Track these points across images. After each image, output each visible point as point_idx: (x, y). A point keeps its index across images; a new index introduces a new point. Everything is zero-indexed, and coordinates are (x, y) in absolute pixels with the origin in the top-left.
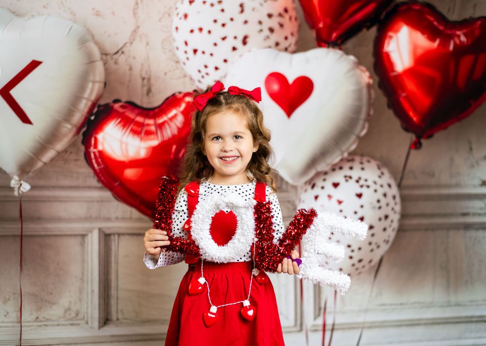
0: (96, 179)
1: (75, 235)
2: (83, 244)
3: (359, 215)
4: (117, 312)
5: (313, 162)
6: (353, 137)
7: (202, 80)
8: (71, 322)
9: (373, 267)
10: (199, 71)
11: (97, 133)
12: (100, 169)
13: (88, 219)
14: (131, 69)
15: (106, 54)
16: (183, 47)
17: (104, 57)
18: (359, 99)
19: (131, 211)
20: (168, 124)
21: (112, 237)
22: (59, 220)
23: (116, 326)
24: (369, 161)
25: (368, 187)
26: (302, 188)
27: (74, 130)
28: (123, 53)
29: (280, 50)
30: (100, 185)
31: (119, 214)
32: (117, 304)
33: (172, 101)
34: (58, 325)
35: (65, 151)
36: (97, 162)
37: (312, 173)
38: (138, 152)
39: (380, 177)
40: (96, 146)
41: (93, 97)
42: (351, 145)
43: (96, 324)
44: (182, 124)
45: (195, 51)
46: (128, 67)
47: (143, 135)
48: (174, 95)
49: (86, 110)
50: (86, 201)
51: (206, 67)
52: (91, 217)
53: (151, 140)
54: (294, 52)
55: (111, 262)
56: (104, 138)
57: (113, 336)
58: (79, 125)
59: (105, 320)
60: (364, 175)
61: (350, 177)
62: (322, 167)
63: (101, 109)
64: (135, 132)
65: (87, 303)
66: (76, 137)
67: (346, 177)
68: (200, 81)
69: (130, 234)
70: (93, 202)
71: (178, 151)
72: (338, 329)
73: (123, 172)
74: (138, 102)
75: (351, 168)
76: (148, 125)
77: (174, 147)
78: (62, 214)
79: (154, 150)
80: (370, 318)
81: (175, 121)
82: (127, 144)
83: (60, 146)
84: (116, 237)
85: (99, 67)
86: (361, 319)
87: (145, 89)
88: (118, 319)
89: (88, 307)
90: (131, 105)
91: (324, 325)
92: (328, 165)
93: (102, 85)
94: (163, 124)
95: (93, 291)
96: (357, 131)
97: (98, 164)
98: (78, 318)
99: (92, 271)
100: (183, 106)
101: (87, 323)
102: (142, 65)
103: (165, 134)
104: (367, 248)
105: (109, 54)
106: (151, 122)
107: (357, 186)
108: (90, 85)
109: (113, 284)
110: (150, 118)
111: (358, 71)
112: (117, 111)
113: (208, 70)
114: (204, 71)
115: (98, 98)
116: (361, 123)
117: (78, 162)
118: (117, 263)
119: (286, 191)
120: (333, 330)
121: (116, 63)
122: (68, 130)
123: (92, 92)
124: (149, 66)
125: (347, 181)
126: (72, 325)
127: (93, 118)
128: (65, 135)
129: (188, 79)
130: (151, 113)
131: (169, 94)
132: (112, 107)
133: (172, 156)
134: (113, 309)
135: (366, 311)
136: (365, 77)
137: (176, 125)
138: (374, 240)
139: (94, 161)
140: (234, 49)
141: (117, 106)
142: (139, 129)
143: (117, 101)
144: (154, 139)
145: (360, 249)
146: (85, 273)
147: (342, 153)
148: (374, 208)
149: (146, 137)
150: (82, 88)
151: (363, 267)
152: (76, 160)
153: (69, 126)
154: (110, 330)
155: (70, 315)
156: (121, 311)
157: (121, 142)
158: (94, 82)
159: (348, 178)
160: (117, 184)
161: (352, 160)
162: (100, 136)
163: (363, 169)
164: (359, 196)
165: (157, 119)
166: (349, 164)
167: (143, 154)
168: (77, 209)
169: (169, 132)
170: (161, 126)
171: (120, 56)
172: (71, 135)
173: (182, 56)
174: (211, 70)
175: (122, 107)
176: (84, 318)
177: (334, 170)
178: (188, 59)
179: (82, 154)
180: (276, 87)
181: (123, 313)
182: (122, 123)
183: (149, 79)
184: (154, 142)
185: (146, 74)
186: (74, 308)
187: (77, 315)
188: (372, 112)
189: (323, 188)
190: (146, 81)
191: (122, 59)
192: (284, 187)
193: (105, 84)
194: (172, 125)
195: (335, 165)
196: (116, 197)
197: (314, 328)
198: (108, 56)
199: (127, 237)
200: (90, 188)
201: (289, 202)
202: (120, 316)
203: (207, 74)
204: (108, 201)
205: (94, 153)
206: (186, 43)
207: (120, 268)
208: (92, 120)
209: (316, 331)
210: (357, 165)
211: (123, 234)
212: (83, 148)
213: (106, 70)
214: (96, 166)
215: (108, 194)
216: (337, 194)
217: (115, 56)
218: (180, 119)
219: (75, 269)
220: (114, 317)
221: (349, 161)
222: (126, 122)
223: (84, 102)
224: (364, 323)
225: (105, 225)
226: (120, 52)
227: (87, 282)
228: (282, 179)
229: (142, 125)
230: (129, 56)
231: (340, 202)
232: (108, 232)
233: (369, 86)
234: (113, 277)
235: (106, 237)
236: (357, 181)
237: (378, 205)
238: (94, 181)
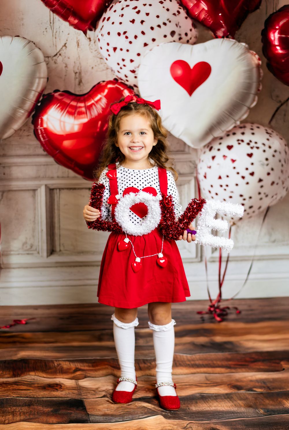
0: (42, 148)
1: (28, 190)
2: (34, 196)
3: (250, 171)
4: (60, 245)
5: (211, 130)
6: (245, 109)
7: (120, 70)
8: (27, 252)
9: (263, 212)
10: (118, 64)
11: (43, 116)
12: (45, 141)
13: (37, 178)
14: (66, 66)
15: (48, 57)
16: (105, 47)
17: (47, 59)
18: (250, 77)
19: (68, 171)
20: (95, 105)
21: (55, 191)
22: (18, 179)
23: (59, 255)
24: (258, 127)
25: (258, 148)
26: (201, 150)
27: (27, 114)
28: (60, 55)
29: (183, 43)
30: (45, 153)
31: (60, 174)
32: (60, 239)
33: (98, 88)
34: (19, 254)
35: (20, 129)
36: (43, 137)
37: (210, 139)
38: (73, 128)
39: (268, 140)
40: (42, 125)
41: (39, 89)
42: (243, 115)
43: (45, 254)
44: (105, 105)
45: (115, 49)
46: (64, 65)
47: (76, 115)
48: (99, 83)
49: (34, 99)
50: (36, 165)
51: (123, 60)
52: (39, 177)
53: (82, 118)
54: (194, 43)
55: (54, 209)
56: (48, 119)
57: (57, 263)
58: (29, 110)
59: (52, 251)
60: (254, 138)
61: (242, 141)
62: (218, 133)
63: (45, 97)
64: (71, 113)
65: (38, 239)
66: (28, 119)
67: (238, 140)
68: (119, 72)
69: (68, 189)
70: (40, 165)
71: (102, 125)
72: (232, 261)
73: (62, 143)
74: (72, 91)
75: (243, 134)
76: (80, 107)
77: (100, 123)
78: (20, 175)
79: (85, 125)
80: (259, 252)
81: (100, 103)
82: (64, 122)
83: (16, 126)
84: (58, 190)
85: (43, 67)
86: (252, 253)
87: (77, 80)
88: (60, 251)
89: (39, 242)
90: (67, 93)
91: (221, 258)
92: (223, 131)
93: (46, 80)
94: (91, 106)
95: (42, 230)
96: (248, 104)
97: (44, 138)
98: (32, 249)
99: (41, 215)
100: (106, 91)
101: (38, 253)
102: (75, 62)
103: (92, 113)
104: (256, 197)
105: (50, 57)
106: (82, 105)
107: (249, 147)
108: (37, 80)
109: (57, 225)
110: (81, 102)
111: (249, 55)
112: (57, 98)
113: (124, 63)
114: (122, 63)
115: (43, 91)
116: (252, 96)
117: (30, 137)
118: (59, 210)
119: (189, 153)
120: (227, 261)
121: (55, 63)
122: (22, 114)
123: (38, 85)
124: (80, 64)
125: (239, 144)
126: (28, 254)
127: (39, 104)
128: (20, 118)
129: (110, 70)
130: (82, 98)
131: (95, 83)
132: (54, 95)
133: (98, 130)
134: (57, 243)
135: (256, 247)
136: (255, 59)
137: (101, 106)
138: (262, 191)
139: (41, 136)
140: (146, 45)
141: (56, 95)
142: (73, 111)
143: (56, 91)
144: (84, 118)
145: (250, 198)
146: (36, 217)
147: (236, 121)
148: (263, 165)
149: (78, 116)
150: (31, 83)
151: (254, 212)
152: (28, 136)
153: (23, 111)
154: (54, 258)
155: (26, 247)
156: (63, 244)
157: (60, 121)
158: (40, 78)
159: (240, 142)
160: (57, 152)
161: (244, 127)
162: (45, 118)
163: (253, 134)
164: (250, 155)
165: (86, 103)
166: (242, 130)
167: (76, 129)
168: (30, 171)
169: (96, 111)
170: (89, 108)
171: (58, 57)
172: (24, 118)
173: (105, 54)
174: (127, 62)
175: (60, 95)
176: (36, 250)
177: (228, 135)
178: (109, 55)
179: (32, 131)
180: (179, 72)
181: (64, 246)
182: (61, 107)
183: (80, 73)
184: (85, 120)
185: (78, 69)
186: (29, 242)
187: (31, 247)
188: (261, 88)
189: (219, 150)
190: (77, 74)
191: (59, 59)
192: (187, 150)
193: (48, 79)
194: (98, 106)
195: (229, 131)
196: (57, 161)
197: (212, 260)
198: (49, 58)
199: (65, 191)
200: (38, 155)
201: (191, 161)
202: (62, 249)
203: (124, 66)
204: (52, 165)
205: (41, 129)
206: (108, 44)
207: (61, 214)
208: (39, 106)
209: (214, 261)
210: (248, 131)
211: (63, 189)
212: (32, 127)
213: (48, 68)
214: (42, 139)
215: (51, 160)
216: (231, 154)
217: (54, 58)
218: (104, 101)
219: (29, 214)
220: (58, 249)
221: (241, 128)
222: (63, 106)
223: (33, 93)
224: (254, 256)
225: (50, 182)
226: (58, 54)
227: (38, 224)
228: (185, 144)
229: (76, 108)
230: (65, 57)
231: (233, 161)
232: (52, 187)
233: (258, 66)
234: (56, 220)
235: (51, 191)
236: (248, 144)
237: (266, 162)
238: (41, 151)
